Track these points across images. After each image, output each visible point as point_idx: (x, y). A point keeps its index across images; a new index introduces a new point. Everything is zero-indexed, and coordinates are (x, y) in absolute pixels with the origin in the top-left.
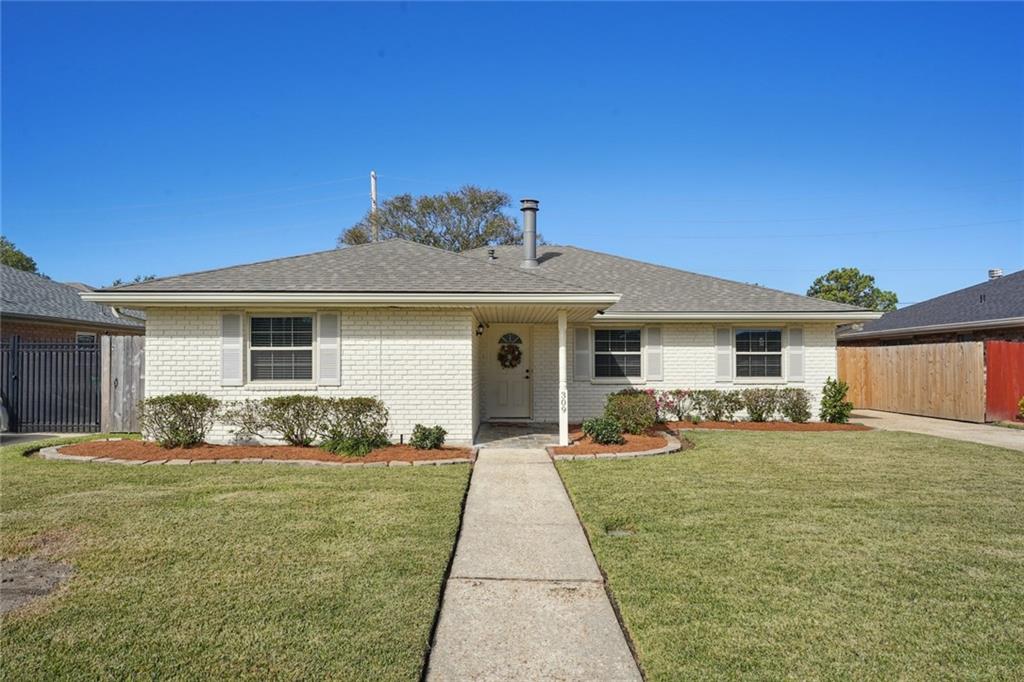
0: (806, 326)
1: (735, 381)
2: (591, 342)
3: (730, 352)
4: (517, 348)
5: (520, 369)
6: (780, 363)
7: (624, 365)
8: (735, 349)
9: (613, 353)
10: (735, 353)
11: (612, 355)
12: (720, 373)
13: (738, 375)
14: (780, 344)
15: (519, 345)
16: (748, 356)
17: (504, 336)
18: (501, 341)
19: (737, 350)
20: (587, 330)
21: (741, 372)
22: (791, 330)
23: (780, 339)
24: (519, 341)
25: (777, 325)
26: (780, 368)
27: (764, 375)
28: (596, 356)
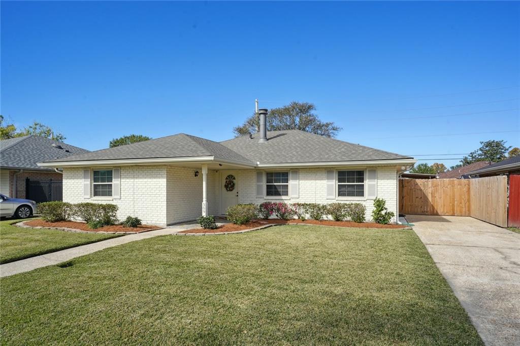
0: (378, 168)
1: (337, 199)
2: (264, 179)
3: (334, 183)
4: (232, 182)
5: (235, 191)
6: (363, 189)
7: (281, 190)
8: (337, 181)
9: (275, 184)
10: (338, 184)
11: (275, 185)
12: (328, 194)
13: (339, 195)
14: (363, 178)
15: (234, 180)
16: (346, 185)
17: (228, 176)
18: (227, 179)
19: (339, 182)
20: (262, 172)
21: (340, 194)
22: (369, 171)
23: (363, 175)
24: (234, 179)
25: (362, 168)
26: (363, 192)
27: (354, 196)
28: (267, 185)
